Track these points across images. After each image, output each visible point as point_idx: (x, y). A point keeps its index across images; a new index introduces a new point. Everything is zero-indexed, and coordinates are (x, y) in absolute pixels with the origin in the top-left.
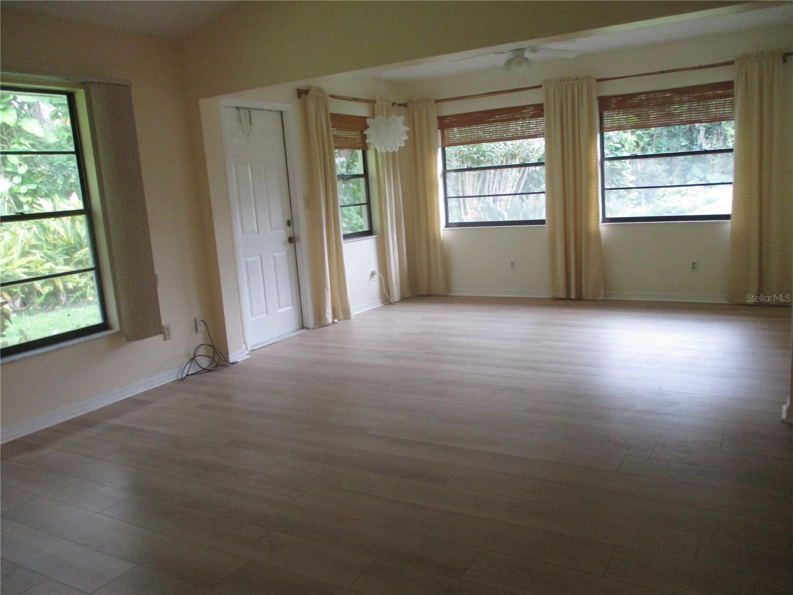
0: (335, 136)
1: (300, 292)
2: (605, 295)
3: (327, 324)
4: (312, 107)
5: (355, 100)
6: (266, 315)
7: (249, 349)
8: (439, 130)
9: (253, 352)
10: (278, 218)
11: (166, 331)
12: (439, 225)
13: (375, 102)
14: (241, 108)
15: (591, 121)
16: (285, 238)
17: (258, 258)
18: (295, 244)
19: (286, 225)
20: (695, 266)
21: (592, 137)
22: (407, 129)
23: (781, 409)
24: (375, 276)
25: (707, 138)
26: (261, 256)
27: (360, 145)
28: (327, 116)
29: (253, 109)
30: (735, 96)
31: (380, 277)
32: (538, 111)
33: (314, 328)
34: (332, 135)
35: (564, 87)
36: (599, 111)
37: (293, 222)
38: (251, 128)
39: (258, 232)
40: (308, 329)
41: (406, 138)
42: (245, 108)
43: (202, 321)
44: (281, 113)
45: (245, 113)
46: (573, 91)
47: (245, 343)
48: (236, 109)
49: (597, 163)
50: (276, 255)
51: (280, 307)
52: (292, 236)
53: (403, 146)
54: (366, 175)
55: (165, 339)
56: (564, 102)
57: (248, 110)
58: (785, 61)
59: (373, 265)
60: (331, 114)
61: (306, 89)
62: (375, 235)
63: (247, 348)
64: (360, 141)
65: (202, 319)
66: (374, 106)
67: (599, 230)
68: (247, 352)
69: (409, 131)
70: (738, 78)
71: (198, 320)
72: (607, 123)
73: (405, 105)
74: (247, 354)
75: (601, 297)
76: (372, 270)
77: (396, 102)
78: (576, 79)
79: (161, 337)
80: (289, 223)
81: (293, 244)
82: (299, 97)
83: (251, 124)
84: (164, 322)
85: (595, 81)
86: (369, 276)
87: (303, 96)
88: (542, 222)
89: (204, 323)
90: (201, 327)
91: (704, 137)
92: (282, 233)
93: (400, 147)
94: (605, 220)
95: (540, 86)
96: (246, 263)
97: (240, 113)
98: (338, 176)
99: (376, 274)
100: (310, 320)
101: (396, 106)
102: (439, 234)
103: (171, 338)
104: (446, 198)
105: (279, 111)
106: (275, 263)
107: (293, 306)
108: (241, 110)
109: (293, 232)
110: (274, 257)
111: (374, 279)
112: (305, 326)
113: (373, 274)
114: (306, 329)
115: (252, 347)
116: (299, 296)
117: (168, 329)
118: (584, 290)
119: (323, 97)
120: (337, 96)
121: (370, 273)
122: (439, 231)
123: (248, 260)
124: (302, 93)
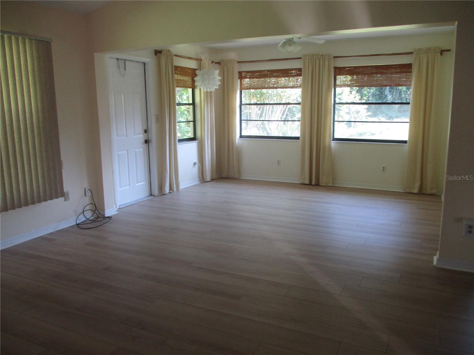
0: (176, 80)
1: (150, 173)
2: (333, 183)
3: (165, 193)
4: (163, 61)
5: (189, 58)
6: (129, 187)
7: (118, 207)
8: (239, 80)
9: (120, 209)
10: (139, 128)
11: (66, 196)
12: (235, 136)
13: (202, 60)
14: (120, 59)
15: (329, 80)
16: (143, 140)
17: (126, 152)
18: (148, 144)
19: (144, 133)
20: (385, 169)
21: (329, 90)
22: (220, 78)
23: (433, 258)
24: (196, 165)
25: (390, 91)
26: (127, 151)
27: (191, 86)
28: (172, 67)
29: (127, 60)
30: (412, 73)
31: (199, 166)
32: (299, 72)
33: (158, 196)
34: (175, 79)
35: (315, 59)
36: (334, 75)
37: (148, 130)
38: (125, 72)
39: (127, 136)
40: (154, 196)
41: (219, 83)
42: (122, 59)
43: (89, 189)
44: (144, 64)
45: (122, 63)
46: (319, 63)
47: (115, 204)
48: (116, 60)
49: (331, 106)
50: (137, 150)
51: (138, 182)
52: (147, 140)
53: (217, 88)
54: (193, 104)
55: (65, 200)
56: (314, 68)
57: (124, 61)
58: (441, 54)
59: (195, 158)
60: (175, 66)
61: (160, 50)
62: (197, 140)
63: (116, 207)
64: (191, 83)
65: (89, 188)
66: (201, 63)
67: (331, 145)
68: (116, 209)
69: (221, 79)
70: (415, 62)
71: (87, 189)
72: (338, 82)
73: (219, 63)
74: (116, 211)
75: (331, 185)
76: (195, 162)
77: (214, 61)
78: (322, 56)
79: (63, 199)
80: (146, 131)
81: (147, 144)
82: (156, 54)
83: (125, 69)
84: (65, 190)
85: (333, 57)
86: (192, 165)
87: (158, 54)
88: (297, 138)
89: (90, 190)
90: (89, 194)
91: (388, 91)
92: (141, 137)
93: (215, 89)
94: (334, 139)
95: (300, 58)
96: (118, 155)
97: (119, 62)
98: (177, 103)
99: (196, 164)
100: (156, 192)
101: (214, 63)
102: (235, 142)
103: (69, 200)
104: (241, 120)
105: (143, 63)
106: (136, 156)
107: (145, 182)
108: (120, 61)
109: (148, 138)
110: (136, 152)
111: (195, 167)
112: (152, 194)
113: (195, 164)
114: (153, 196)
115: (120, 206)
116: (149, 176)
117: (68, 194)
118: (320, 180)
119: (170, 56)
120: (178, 55)
121: (193, 163)
122: (235, 140)
123: (119, 153)
124: (157, 52)
